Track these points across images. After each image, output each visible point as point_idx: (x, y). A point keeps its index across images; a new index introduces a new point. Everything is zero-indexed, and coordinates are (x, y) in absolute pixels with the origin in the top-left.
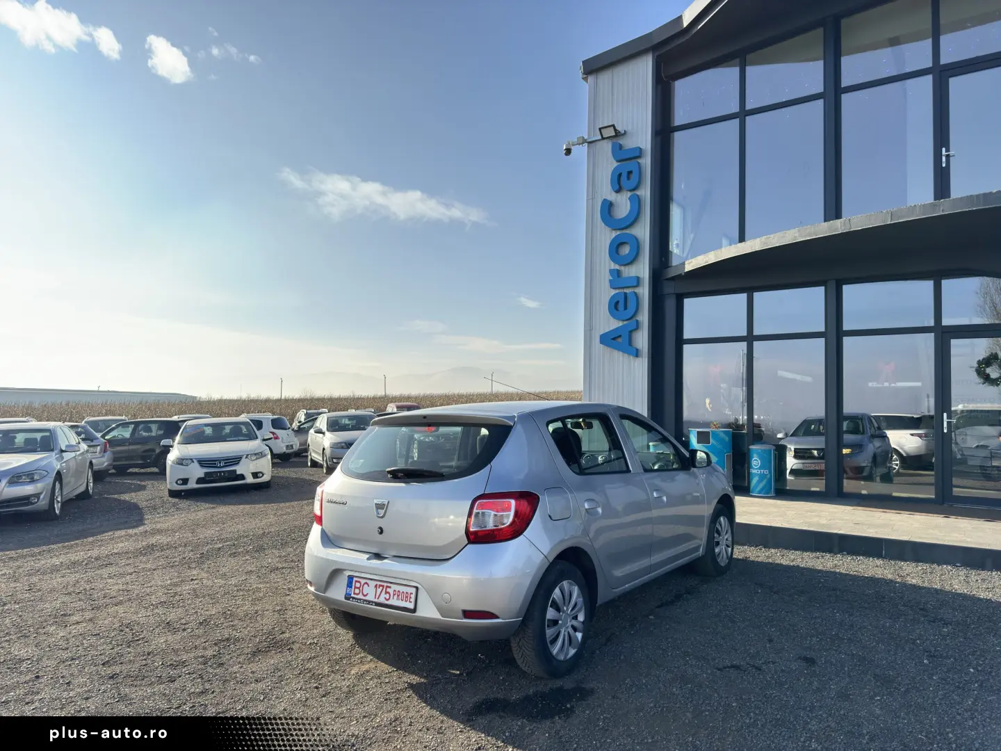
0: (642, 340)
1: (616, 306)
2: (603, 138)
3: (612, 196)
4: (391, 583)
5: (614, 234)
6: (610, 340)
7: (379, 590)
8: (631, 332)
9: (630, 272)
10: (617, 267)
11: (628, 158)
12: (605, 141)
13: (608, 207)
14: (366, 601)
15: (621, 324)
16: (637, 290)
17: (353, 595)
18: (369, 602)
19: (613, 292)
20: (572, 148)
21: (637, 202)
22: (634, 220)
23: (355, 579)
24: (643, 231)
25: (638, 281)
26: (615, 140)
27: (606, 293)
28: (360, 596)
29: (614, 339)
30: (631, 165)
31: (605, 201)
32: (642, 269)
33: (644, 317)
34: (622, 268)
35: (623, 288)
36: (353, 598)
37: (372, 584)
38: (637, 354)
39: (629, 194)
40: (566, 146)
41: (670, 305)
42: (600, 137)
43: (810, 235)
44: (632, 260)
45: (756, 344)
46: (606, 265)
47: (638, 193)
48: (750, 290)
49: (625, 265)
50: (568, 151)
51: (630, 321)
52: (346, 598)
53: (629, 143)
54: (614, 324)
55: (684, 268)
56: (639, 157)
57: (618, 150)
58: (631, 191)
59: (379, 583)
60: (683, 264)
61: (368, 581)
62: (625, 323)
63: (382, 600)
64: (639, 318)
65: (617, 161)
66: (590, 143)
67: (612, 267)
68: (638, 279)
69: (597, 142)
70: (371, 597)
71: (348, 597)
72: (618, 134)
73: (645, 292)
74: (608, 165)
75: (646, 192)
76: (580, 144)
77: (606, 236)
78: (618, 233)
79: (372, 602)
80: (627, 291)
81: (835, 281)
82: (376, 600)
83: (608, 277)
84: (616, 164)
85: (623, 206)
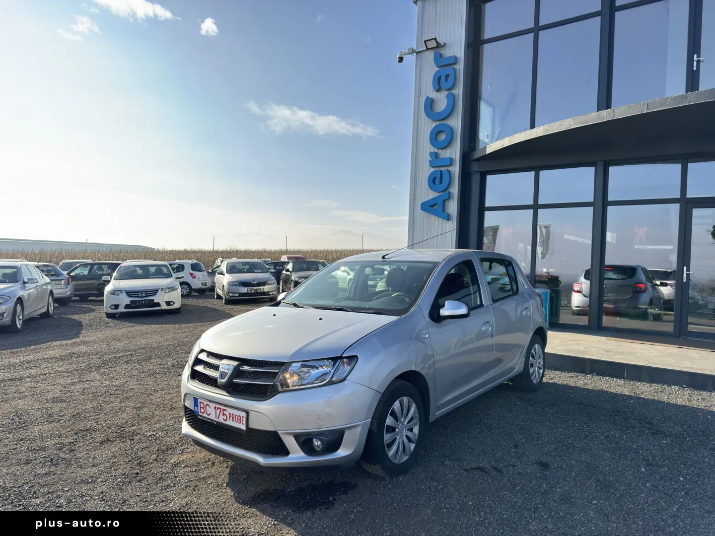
0: (453, 207)
1: (433, 181)
2: (427, 49)
3: (433, 95)
5: (434, 124)
6: (430, 207)
8: (444, 201)
9: (445, 154)
10: (436, 150)
11: (445, 64)
12: (430, 51)
13: (430, 104)
15: (437, 195)
16: (450, 168)
19: (432, 170)
20: (404, 56)
21: (452, 99)
22: (449, 113)
24: (456, 122)
25: (451, 162)
26: (437, 50)
27: (427, 171)
29: (431, 206)
30: (447, 71)
31: (428, 98)
32: (455, 152)
33: (455, 190)
34: (440, 151)
35: (440, 167)
38: (448, 218)
39: (447, 93)
40: (400, 54)
41: (476, 180)
42: (425, 49)
43: (582, 123)
44: (447, 145)
45: (541, 212)
46: (427, 148)
47: (453, 92)
48: (537, 169)
49: (442, 149)
50: (401, 59)
51: (444, 192)
53: (447, 53)
54: (431, 195)
55: (486, 151)
56: (455, 64)
57: (439, 57)
58: (448, 90)
60: (485, 148)
62: (440, 194)
64: (451, 190)
65: (438, 67)
66: (418, 53)
67: (432, 151)
68: (451, 159)
69: (423, 52)
72: (439, 46)
73: (456, 170)
74: (431, 69)
75: (459, 91)
76: (410, 54)
77: (428, 126)
78: (438, 123)
80: (443, 169)
81: (602, 163)
83: (429, 158)
84: (437, 69)
85: (442, 102)
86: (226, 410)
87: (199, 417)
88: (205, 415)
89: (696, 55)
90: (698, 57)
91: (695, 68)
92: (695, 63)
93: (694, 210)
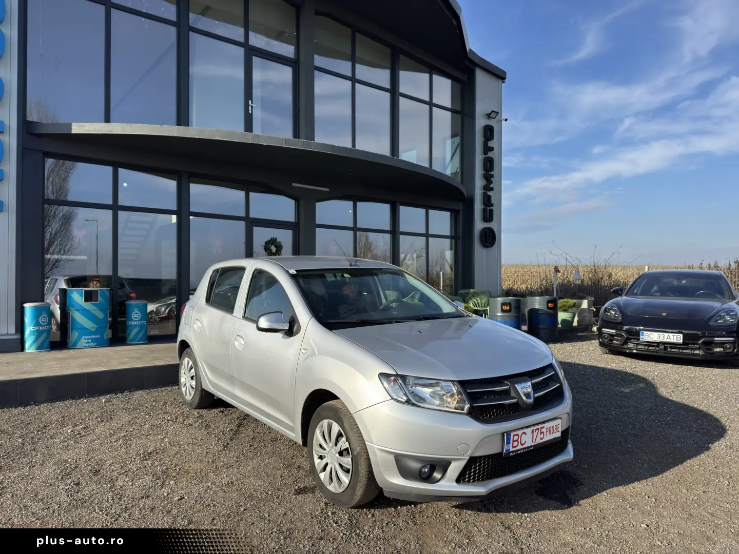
86: (543, 427)
87: (512, 454)
88: (520, 447)
89: (250, 101)
90: (252, 103)
91: (250, 112)
92: (250, 108)
93: (254, 228)
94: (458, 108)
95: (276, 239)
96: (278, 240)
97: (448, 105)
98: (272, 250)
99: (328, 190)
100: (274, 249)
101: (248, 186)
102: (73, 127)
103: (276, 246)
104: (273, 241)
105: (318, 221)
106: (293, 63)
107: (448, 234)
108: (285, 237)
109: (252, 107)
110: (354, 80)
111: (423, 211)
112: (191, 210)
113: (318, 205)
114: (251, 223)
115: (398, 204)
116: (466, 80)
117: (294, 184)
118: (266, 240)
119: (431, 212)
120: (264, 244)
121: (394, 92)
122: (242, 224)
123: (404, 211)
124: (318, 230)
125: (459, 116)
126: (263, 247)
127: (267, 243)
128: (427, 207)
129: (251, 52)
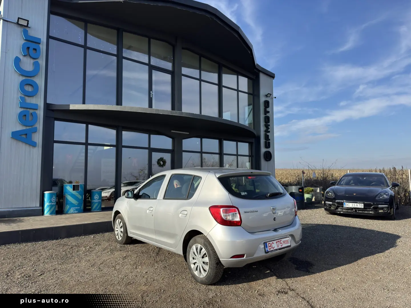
3: (22, 57)
4: (281, 239)
5: (22, 78)
6: (19, 135)
7: (278, 243)
8: (32, 133)
9: (31, 100)
10: (23, 96)
11: (33, 41)
14: (274, 250)
15: (25, 128)
17: (269, 250)
18: (276, 250)
19: (21, 109)
21: (37, 65)
22: (36, 74)
23: (268, 243)
27: (17, 109)
28: (272, 249)
29: (21, 135)
31: (17, 57)
34: (27, 98)
35: (27, 108)
36: (270, 251)
37: (275, 242)
44: (35, 95)
47: (39, 61)
49: (29, 96)
52: (266, 253)
54: (20, 128)
56: (39, 43)
58: (34, 59)
59: (277, 241)
61: (273, 242)
62: (28, 128)
63: (280, 247)
64: (37, 125)
65: (26, 40)
67: (20, 96)
68: (37, 105)
70: (276, 248)
71: (267, 252)
73: (41, 113)
78: (25, 78)
79: (277, 249)
80: (31, 111)
82: (278, 248)
85: (28, 64)
89: (151, 92)
90: (152, 92)
91: (151, 97)
92: (151, 95)
93: (153, 153)
94: (251, 92)
95: (163, 158)
96: (164, 159)
97: (247, 91)
98: (161, 164)
99: (188, 133)
100: (162, 163)
101: (150, 132)
102: (70, 106)
103: (163, 162)
104: (161, 159)
105: (183, 149)
106: (172, 73)
107: (248, 154)
108: (167, 157)
109: (152, 94)
110: (200, 80)
111: (235, 143)
112: (123, 145)
113: (184, 141)
114: (151, 150)
115: (223, 139)
116: (255, 78)
117: (172, 131)
118: (158, 159)
119: (239, 143)
120: (157, 161)
121: (220, 85)
122: (147, 151)
123: (226, 143)
124: (183, 153)
125: (252, 96)
126: (157, 162)
127: (159, 160)
128: (237, 141)
129: (152, 68)
